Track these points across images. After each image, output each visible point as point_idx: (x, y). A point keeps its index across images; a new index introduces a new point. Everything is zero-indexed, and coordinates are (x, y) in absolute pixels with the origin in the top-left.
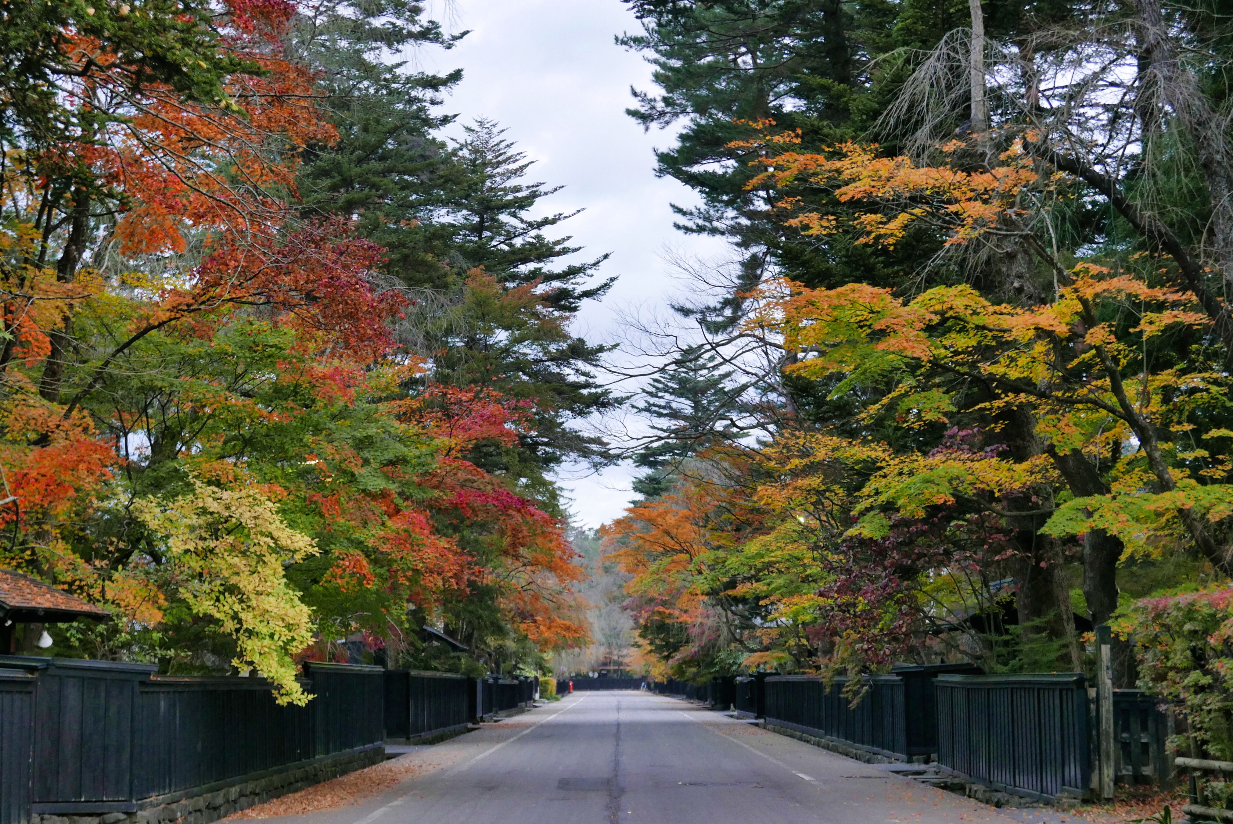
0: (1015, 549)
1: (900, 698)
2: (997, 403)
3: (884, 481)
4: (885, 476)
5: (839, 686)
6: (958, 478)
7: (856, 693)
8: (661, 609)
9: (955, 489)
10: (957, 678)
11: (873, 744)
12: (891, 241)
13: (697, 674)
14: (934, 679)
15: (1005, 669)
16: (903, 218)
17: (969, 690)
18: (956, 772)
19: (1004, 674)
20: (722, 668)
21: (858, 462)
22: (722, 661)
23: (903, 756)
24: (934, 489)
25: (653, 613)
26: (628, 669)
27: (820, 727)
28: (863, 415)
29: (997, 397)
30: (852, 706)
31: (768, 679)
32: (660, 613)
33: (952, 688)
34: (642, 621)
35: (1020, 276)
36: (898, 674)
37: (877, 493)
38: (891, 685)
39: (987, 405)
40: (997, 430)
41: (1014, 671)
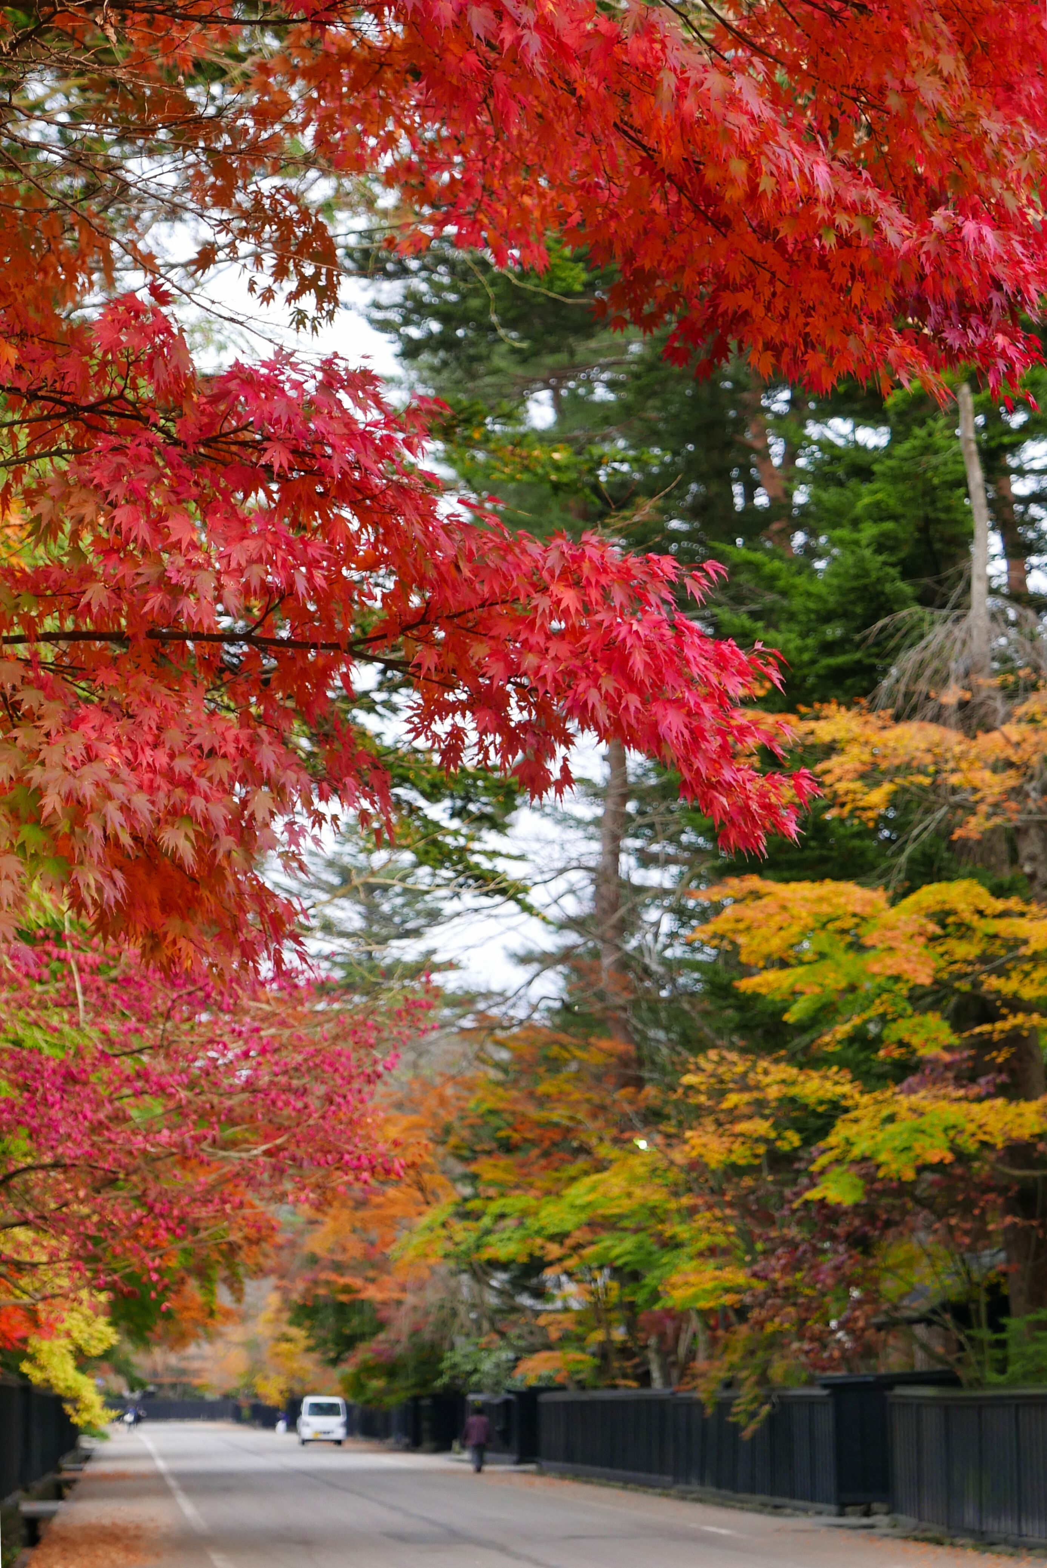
0: (1015, 1214)
1: (825, 1422)
2: (999, 1025)
3: (855, 1128)
4: (856, 1121)
5: (724, 1407)
6: (954, 1127)
7: (753, 1415)
8: (331, 1276)
9: (952, 1141)
10: (929, 1392)
11: (773, 1493)
12: (871, 814)
13: (387, 1391)
14: (887, 1393)
15: (1001, 1379)
16: (888, 787)
17: (946, 1407)
18: (924, 1525)
19: (998, 1386)
20: (454, 1378)
21: (821, 1102)
22: (454, 1366)
23: (833, 1508)
24: (926, 1141)
25: (316, 1283)
26: (196, 1381)
27: (662, 1472)
28: (827, 1039)
29: (1004, 1018)
30: (747, 1434)
31: (544, 1397)
32: (328, 1283)
33: (921, 1404)
34: (295, 1297)
35: (1032, 858)
36: (825, 1386)
37: (849, 1143)
38: (810, 1402)
39: (986, 1028)
40: (1000, 1060)
41: (1012, 1383)
